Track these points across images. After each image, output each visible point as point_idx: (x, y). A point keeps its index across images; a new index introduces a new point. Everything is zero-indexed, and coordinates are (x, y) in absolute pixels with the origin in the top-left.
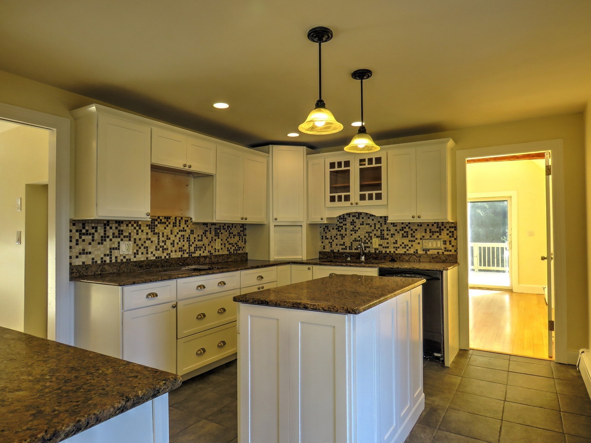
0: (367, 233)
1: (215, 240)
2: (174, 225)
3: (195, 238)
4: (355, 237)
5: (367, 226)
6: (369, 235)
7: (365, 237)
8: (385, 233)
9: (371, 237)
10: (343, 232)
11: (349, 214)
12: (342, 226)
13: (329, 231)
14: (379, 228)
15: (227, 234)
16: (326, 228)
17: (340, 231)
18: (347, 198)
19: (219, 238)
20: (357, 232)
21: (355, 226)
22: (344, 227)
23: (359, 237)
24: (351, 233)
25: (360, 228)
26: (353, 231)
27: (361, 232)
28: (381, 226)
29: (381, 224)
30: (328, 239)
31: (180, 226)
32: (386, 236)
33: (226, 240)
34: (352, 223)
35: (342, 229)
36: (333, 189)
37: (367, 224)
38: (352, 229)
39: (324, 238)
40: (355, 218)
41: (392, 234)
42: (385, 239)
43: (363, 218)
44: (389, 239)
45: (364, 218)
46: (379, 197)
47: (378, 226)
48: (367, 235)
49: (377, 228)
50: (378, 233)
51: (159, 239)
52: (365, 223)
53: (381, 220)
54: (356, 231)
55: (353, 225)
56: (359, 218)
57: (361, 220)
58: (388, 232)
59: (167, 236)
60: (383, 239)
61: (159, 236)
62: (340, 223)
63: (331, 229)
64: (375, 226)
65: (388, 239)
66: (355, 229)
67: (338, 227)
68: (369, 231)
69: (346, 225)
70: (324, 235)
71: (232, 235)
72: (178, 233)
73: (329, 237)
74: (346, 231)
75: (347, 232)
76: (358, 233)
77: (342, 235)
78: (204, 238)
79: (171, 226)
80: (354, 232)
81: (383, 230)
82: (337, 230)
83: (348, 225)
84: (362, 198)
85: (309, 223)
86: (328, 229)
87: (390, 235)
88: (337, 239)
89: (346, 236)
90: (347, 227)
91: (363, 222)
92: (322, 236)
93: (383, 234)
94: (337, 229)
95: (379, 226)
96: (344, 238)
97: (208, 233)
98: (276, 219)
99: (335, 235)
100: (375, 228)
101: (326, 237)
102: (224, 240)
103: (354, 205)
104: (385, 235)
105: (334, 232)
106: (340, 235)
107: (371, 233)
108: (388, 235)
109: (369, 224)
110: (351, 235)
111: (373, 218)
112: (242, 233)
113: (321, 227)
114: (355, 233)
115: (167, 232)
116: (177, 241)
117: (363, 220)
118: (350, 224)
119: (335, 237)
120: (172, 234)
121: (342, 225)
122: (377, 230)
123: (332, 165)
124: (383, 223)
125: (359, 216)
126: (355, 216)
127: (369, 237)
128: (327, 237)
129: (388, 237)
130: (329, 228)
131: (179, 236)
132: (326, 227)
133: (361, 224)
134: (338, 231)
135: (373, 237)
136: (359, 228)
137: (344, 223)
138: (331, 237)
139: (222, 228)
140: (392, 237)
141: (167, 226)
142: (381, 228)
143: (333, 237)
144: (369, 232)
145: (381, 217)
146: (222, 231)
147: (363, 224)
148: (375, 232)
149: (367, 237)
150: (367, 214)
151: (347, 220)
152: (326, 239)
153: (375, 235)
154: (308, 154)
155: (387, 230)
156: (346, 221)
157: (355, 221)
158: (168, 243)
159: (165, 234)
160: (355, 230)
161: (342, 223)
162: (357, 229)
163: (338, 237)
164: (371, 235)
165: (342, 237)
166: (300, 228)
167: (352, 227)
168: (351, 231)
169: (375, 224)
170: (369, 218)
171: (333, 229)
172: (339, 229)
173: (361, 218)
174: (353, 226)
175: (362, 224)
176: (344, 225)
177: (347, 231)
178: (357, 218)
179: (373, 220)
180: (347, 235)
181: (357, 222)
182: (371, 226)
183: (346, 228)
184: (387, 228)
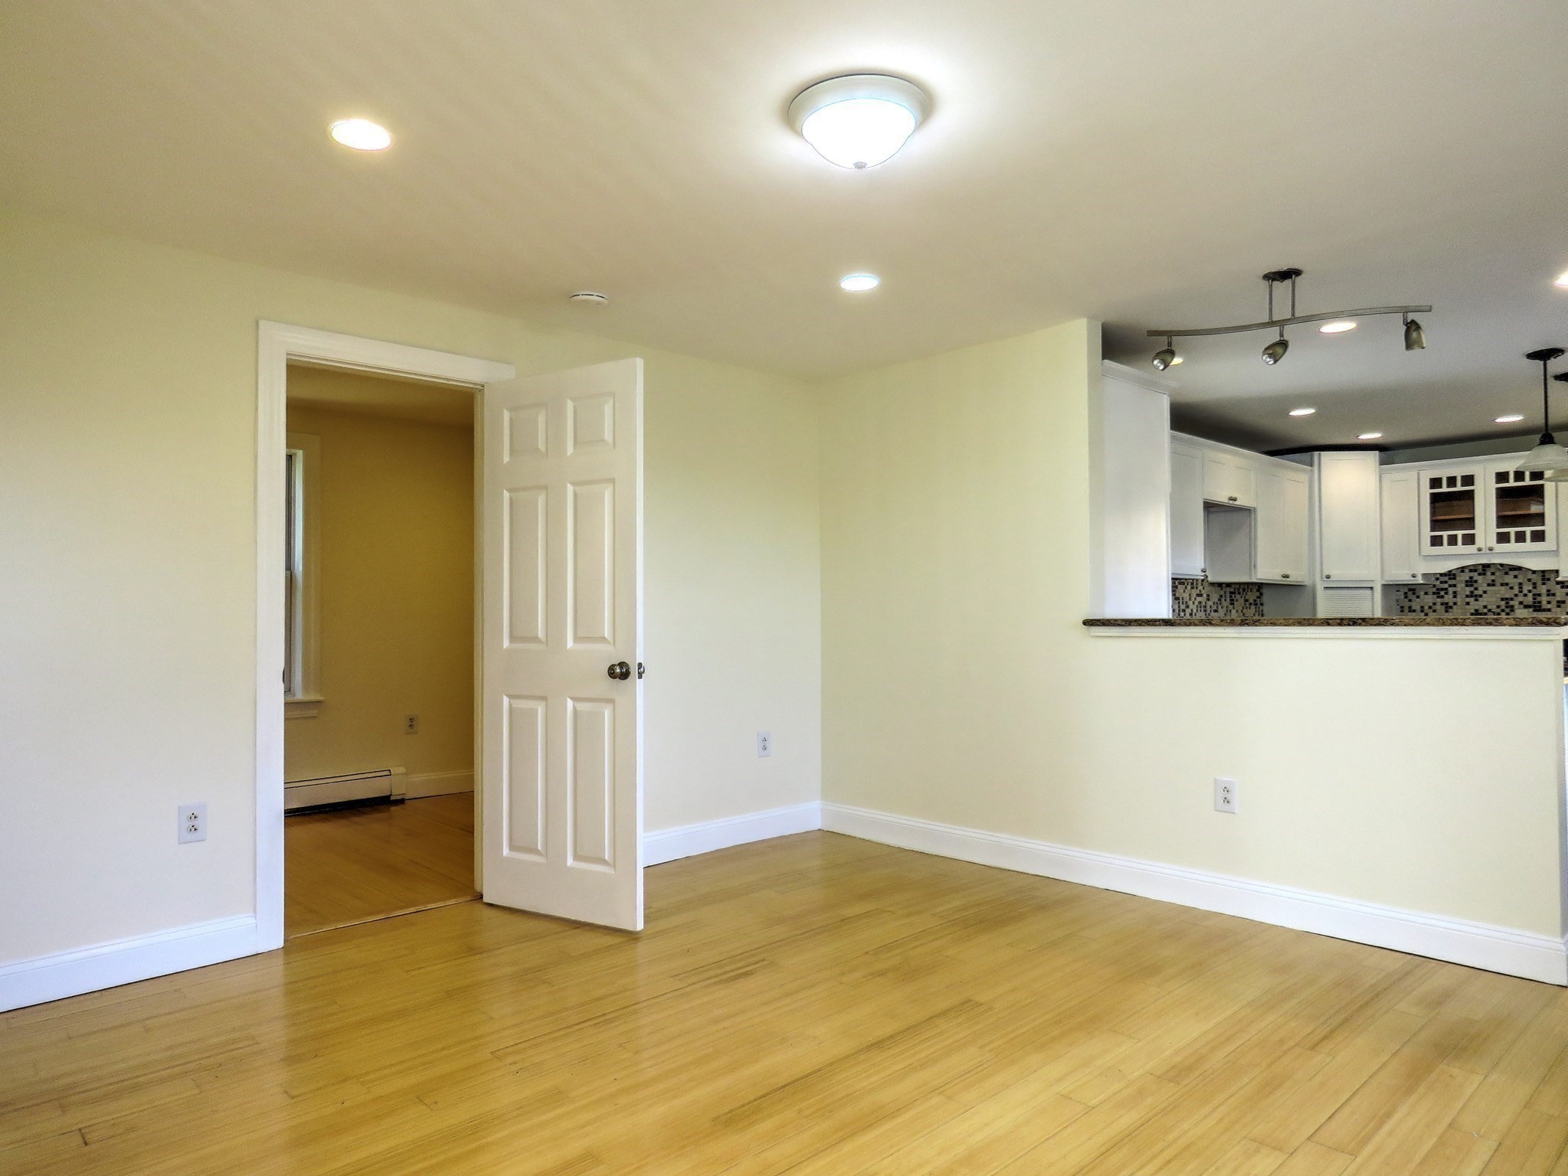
0: (1502, 599)
1: (1230, 611)
2: (1192, 588)
3: (1211, 607)
4: (1477, 608)
5: (1503, 588)
6: (1507, 603)
7: (1498, 607)
8: (1544, 599)
9: (1512, 606)
10: (1449, 598)
11: (1462, 569)
12: (1446, 589)
13: (1418, 597)
14: (1530, 591)
15: (1242, 601)
16: (1410, 593)
17: (1442, 597)
18: (1470, 540)
19: (1234, 608)
20: (1480, 599)
21: (1476, 589)
22: (1451, 590)
23: (1485, 607)
24: (1468, 600)
25: (1488, 592)
26: (1472, 597)
27: (1490, 599)
28: (1535, 588)
29: (1534, 584)
30: (1414, 611)
31: (1197, 588)
32: (1545, 605)
33: (1242, 611)
34: (1470, 583)
35: (1447, 593)
36: (1436, 524)
37: (1502, 585)
38: (1468, 593)
39: (1406, 609)
40: (1475, 576)
41: (1558, 602)
42: (1544, 610)
43: (1493, 574)
44: (1553, 610)
45: (1497, 574)
46: (1539, 537)
47: (1526, 588)
48: (1503, 603)
49: (1525, 592)
50: (1529, 599)
51: (1179, 607)
52: (1498, 582)
53: (1534, 577)
54: (1477, 598)
55: (1472, 586)
56: (1484, 574)
57: (1489, 577)
58: (1550, 598)
59: (1186, 603)
60: (1539, 611)
61: (1179, 603)
62: (1441, 582)
63: (1423, 593)
64: (1521, 588)
65: (1549, 610)
66: (1476, 592)
67: (1438, 589)
68: (1507, 596)
69: (1455, 586)
70: (1406, 604)
71: (1248, 604)
72: (1195, 599)
73: (1418, 608)
74: (1455, 597)
75: (1459, 600)
76: (1483, 602)
77: (1447, 604)
78: (1220, 607)
79: (1189, 587)
80: (1472, 599)
81: (1539, 595)
82: (1435, 596)
83: (1461, 587)
84: (1503, 538)
85: (1384, 583)
86: (1414, 594)
87: (1554, 603)
88: (1434, 611)
89: (1455, 607)
90: (1458, 589)
91: (1493, 581)
92: (1402, 607)
93: (1540, 602)
94: (1434, 593)
95: (1531, 588)
96: (1450, 610)
97: (1223, 599)
98: (1328, 577)
99: (1431, 604)
100: (1521, 592)
101: (1410, 607)
102: (1240, 611)
103: (1483, 551)
104: (1544, 602)
105: (1429, 599)
106: (1442, 604)
107: (1512, 599)
108: (1549, 602)
109: (1507, 584)
110: (1468, 604)
111: (1516, 573)
112: (1258, 602)
113: (1398, 591)
114: (1476, 600)
115: (1186, 595)
116: (1195, 611)
117: (1493, 577)
118: (1463, 585)
119: (1430, 607)
120: (1190, 599)
121: (1446, 586)
122: (1525, 595)
123: (1435, 482)
124: (1539, 583)
125: (1484, 570)
126: (1475, 571)
127: (1507, 607)
128: (1413, 608)
129: (1549, 606)
130: (1417, 590)
131: (1196, 603)
132: (1410, 590)
133: (1489, 585)
134: (1438, 597)
135: (1516, 607)
136: (1485, 592)
137: (1452, 582)
138: (1422, 607)
139: (1237, 592)
140: (1559, 606)
141: (1186, 588)
142: (1535, 591)
143: (1426, 608)
144: (1507, 599)
145: (1534, 572)
146: (1238, 596)
147: (1494, 585)
148: (1521, 598)
149: (1503, 607)
150: (1502, 565)
151: (1458, 578)
152: (1410, 611)
153: (1521, 603)
154: (1382, 463)
155: (1548, 595)
156: (1455, 579)
157: (1475, 579)
158: (1188, 611)
159: (1185, 600)
160: (1476, 596)
161: (1446, 582)
162: (1480, 592)
163: (1438, 607)
164: (1511, 603)
165: (1446, 608)
166: (1369, 592)
167: (1468, 590)
168: (1467, 596)
169: (1520, 584)
170: (1506, 573)
171: (1426, 593)
172: (1439, 593)
173: (1488, 573)
174: (1472, 589)
175: (1492, 584)
176: (1450, 586)
177: (1459, 596)
178: (1480, 574)
179: (1516, 577)
180: (1459, 603)
181: (1480, 581)
182: (1512, 588)
183: (1455, 593)
184: (1548, 591)
